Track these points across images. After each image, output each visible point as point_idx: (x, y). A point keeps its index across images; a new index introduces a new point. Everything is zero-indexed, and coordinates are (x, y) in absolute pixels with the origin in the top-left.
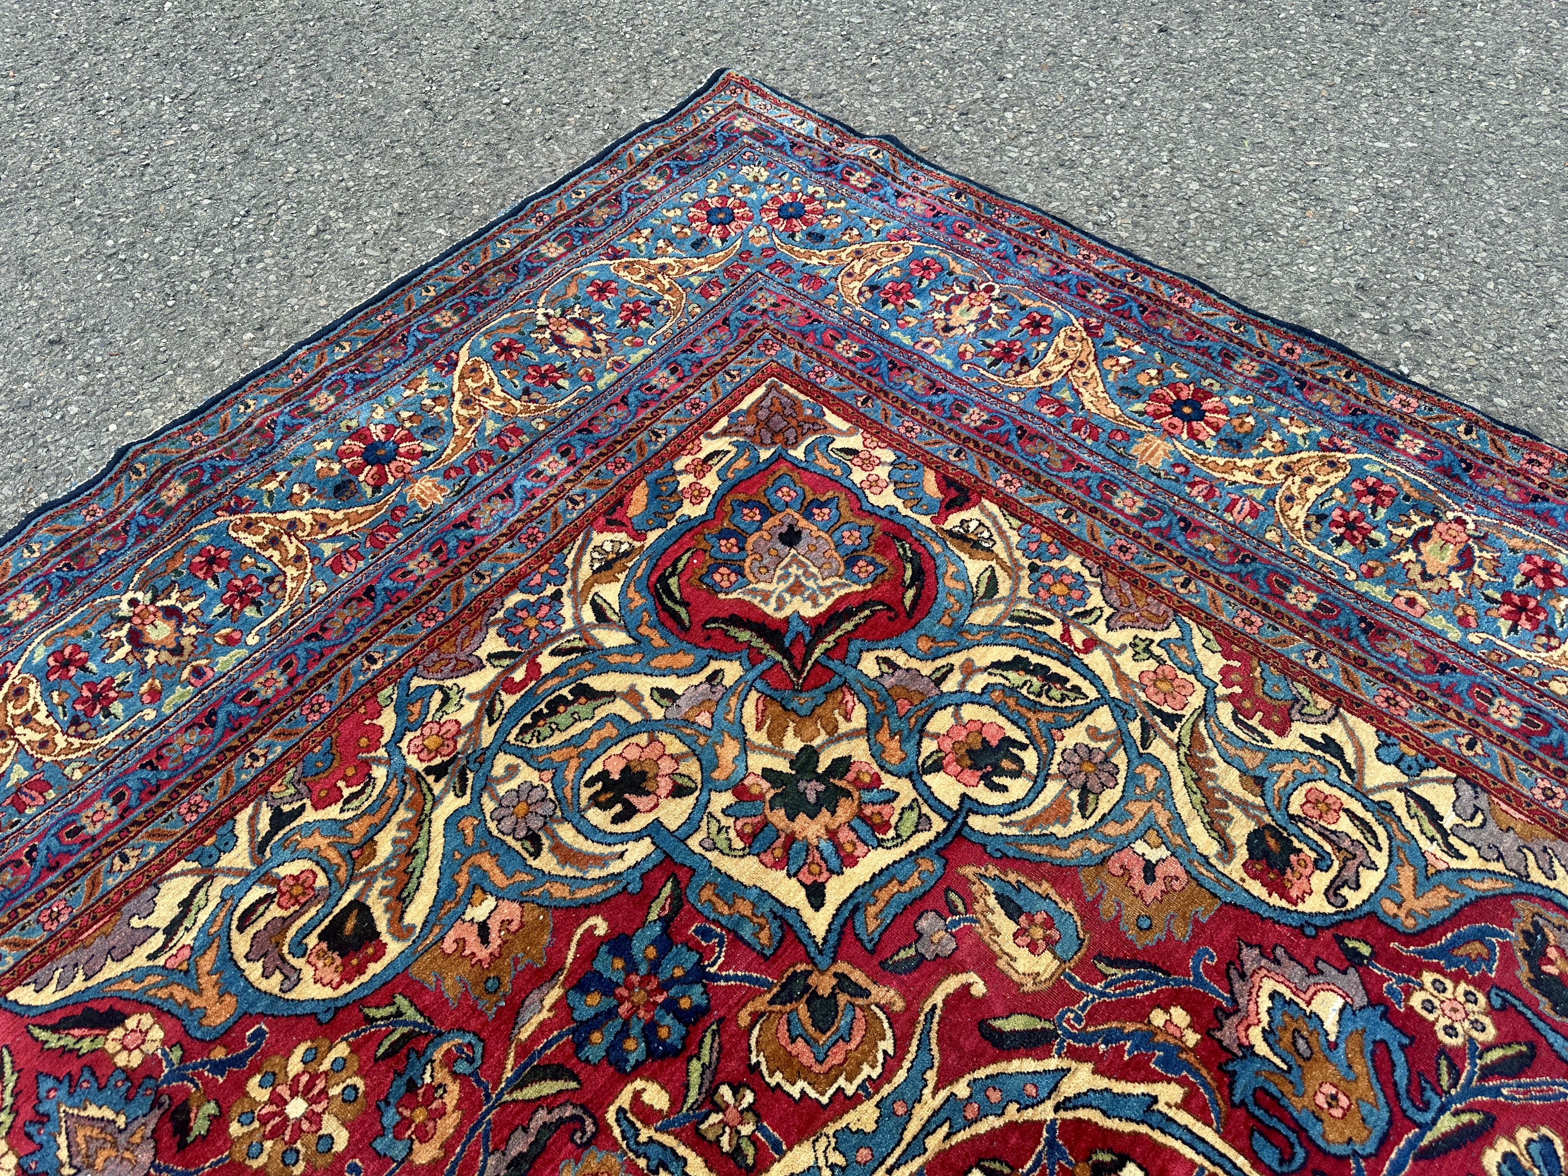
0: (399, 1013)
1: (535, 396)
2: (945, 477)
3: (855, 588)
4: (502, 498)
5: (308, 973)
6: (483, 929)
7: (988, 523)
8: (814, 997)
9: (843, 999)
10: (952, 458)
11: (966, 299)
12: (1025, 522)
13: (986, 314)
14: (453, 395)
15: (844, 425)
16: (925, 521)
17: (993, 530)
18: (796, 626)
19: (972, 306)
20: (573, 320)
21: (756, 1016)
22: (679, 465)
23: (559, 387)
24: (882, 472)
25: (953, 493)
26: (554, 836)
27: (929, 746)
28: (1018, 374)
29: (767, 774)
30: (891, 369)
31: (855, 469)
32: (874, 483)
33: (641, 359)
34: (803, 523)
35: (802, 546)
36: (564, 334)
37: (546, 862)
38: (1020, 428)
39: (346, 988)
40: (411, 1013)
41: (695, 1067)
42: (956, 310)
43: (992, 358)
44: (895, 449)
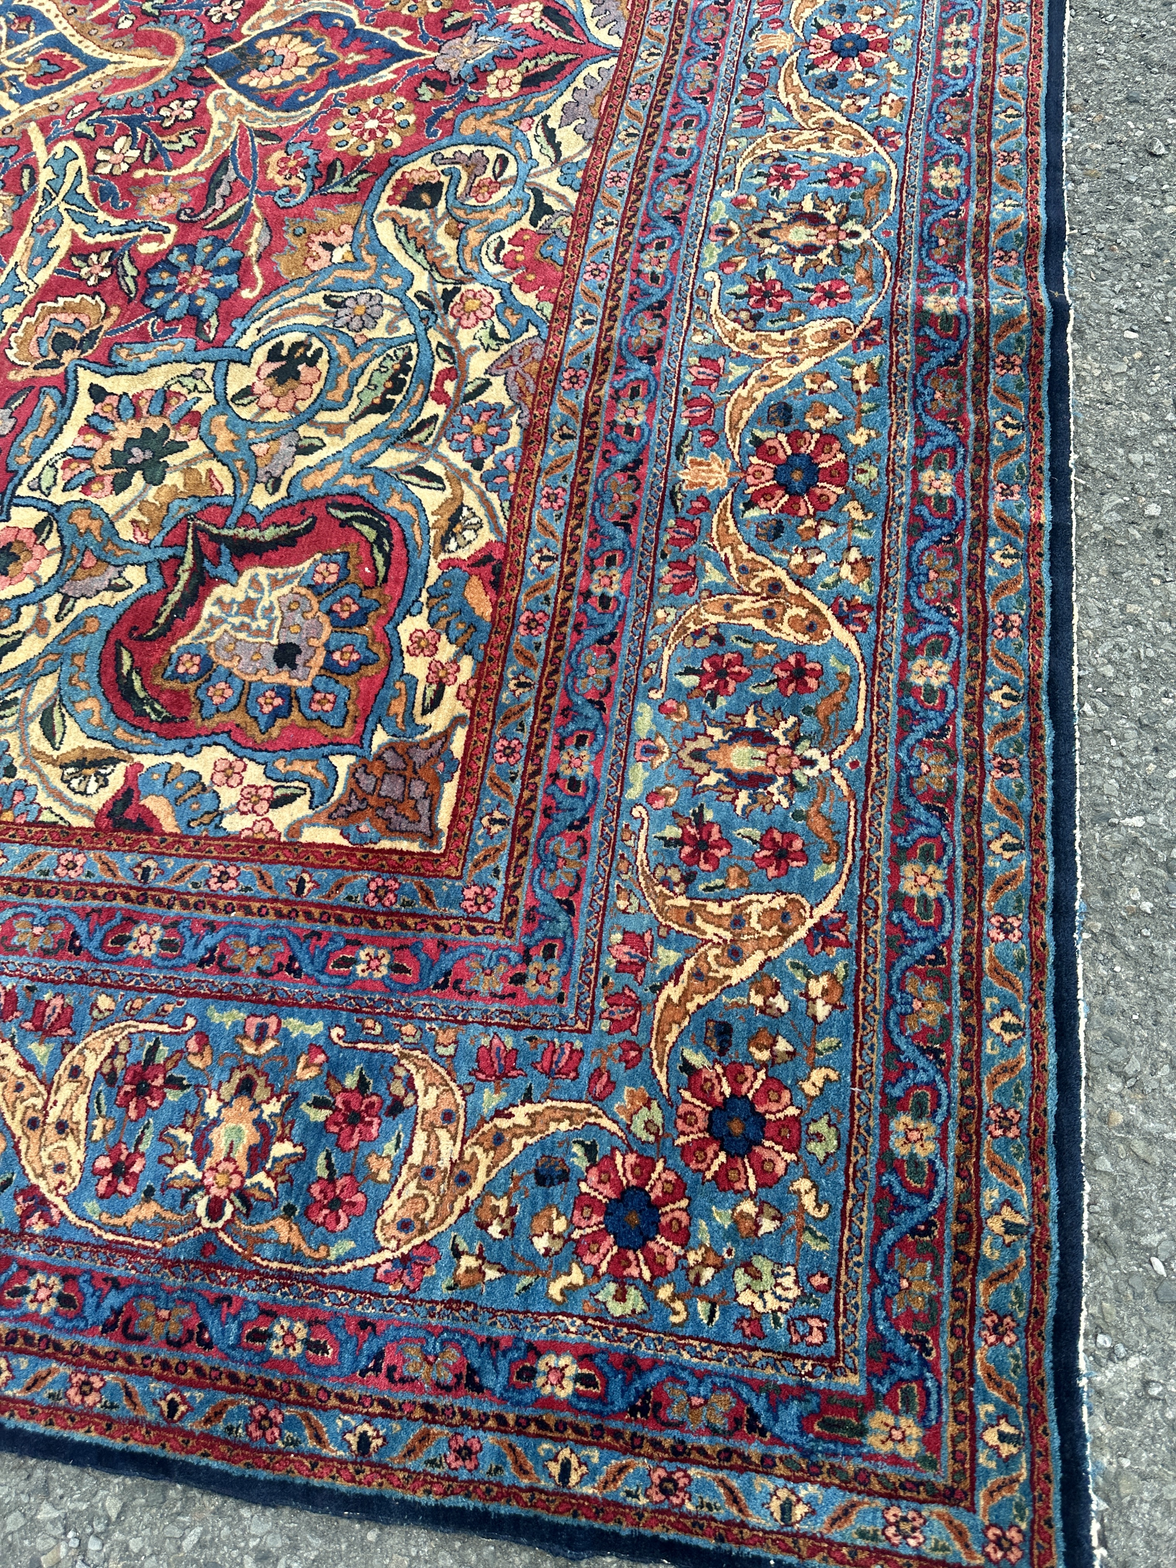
0: (347, 184)
1: (704, 641)
2: (149, 831)
3: (187, 640)
4: (624, 517)
5: (431, 168)
6: (329, 247)
7: (78, 799)
8: (72, 344)
9: (52, 356)
10: (151, 864)
11: (244, 1166)
12: (36, 823)
13: (202, 1149)
14: (798, 583)
15: (309, 835)
16: (148, 761)
17: (69, 794)
18: (225, 569)
19: (228, 1159)
20: (771, 780)
21: (107, 314)
22: (467, 665)
23: (688, 671)
24: (229, 796)
25: (130, 814)
26: (323, 314)
27: (53, 542)
28: (114, 1052)
29: (183, 446)
30: (293, 959)
31: (262, 781)
32: (228, 773)
33: (631, 776)
34: (283, 678)
35: (268, 653)
36: (762, 753)
37: (317, 299)
38: (78, 951)
39: (398, 175)
40: (339, 189)
41: (131, 271)
42: (249, 1136)
43: (160, 1059)
44: (229, 837)
